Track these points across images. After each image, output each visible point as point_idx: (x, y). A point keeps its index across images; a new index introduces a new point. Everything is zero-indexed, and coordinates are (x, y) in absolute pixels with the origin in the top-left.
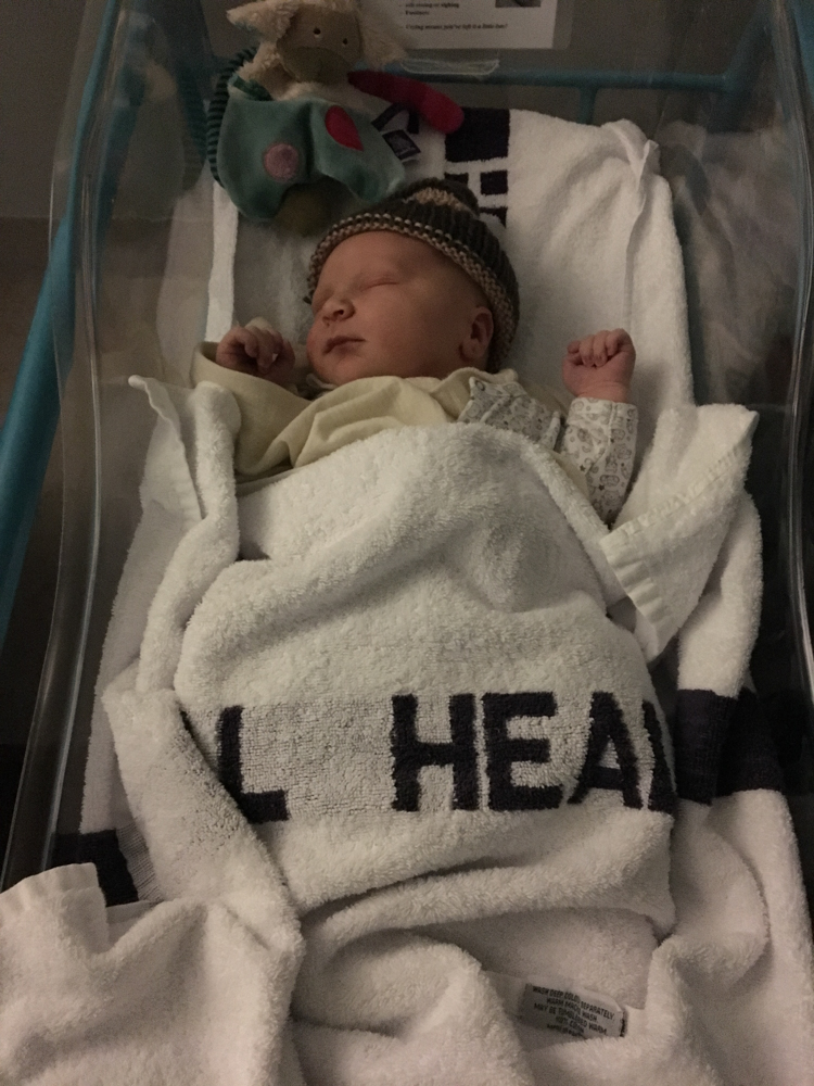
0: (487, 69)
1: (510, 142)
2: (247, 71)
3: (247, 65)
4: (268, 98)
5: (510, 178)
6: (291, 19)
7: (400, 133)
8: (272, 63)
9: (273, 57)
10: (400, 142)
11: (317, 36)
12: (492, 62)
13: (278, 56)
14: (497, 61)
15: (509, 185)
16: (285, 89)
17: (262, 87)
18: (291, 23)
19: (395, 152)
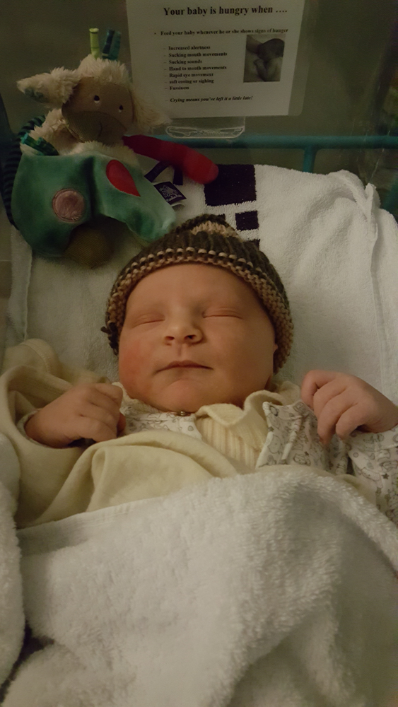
0: (236, 133)
1: (257, 189)
2: (37, 133)
3: (37, 128)
4: (56, 154)
5: (259, 217)
6: (74, 88)
7: (168, 184)
8: (59, 127)
9: (60, 122)
10: (170, 191)
11: (96, 102)
12: (240, 128)
13: (64, 122)
14: (243, 127)
15: (259, 222)
16: (71, 148)
17: (51, 146)
18: (74, 92)
19: (166, 199)
